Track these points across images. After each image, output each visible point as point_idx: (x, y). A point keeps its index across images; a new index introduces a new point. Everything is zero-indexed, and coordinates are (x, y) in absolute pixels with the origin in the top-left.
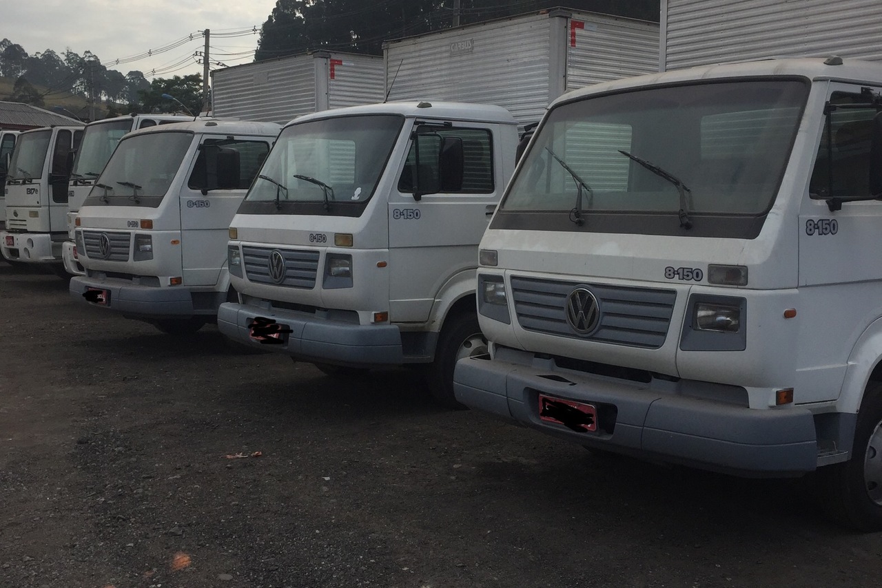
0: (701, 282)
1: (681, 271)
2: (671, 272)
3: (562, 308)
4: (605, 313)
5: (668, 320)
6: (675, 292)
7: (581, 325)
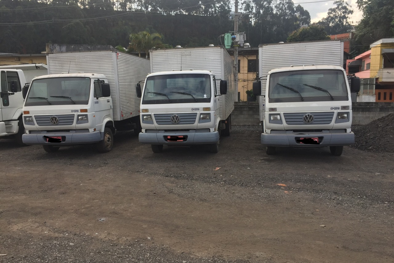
0: (340, 110)
2: (332, 108)
3: (302, 119)
4: (315, 118)
5: (332, 118)
6: (334, 112)
7: (308, 121)
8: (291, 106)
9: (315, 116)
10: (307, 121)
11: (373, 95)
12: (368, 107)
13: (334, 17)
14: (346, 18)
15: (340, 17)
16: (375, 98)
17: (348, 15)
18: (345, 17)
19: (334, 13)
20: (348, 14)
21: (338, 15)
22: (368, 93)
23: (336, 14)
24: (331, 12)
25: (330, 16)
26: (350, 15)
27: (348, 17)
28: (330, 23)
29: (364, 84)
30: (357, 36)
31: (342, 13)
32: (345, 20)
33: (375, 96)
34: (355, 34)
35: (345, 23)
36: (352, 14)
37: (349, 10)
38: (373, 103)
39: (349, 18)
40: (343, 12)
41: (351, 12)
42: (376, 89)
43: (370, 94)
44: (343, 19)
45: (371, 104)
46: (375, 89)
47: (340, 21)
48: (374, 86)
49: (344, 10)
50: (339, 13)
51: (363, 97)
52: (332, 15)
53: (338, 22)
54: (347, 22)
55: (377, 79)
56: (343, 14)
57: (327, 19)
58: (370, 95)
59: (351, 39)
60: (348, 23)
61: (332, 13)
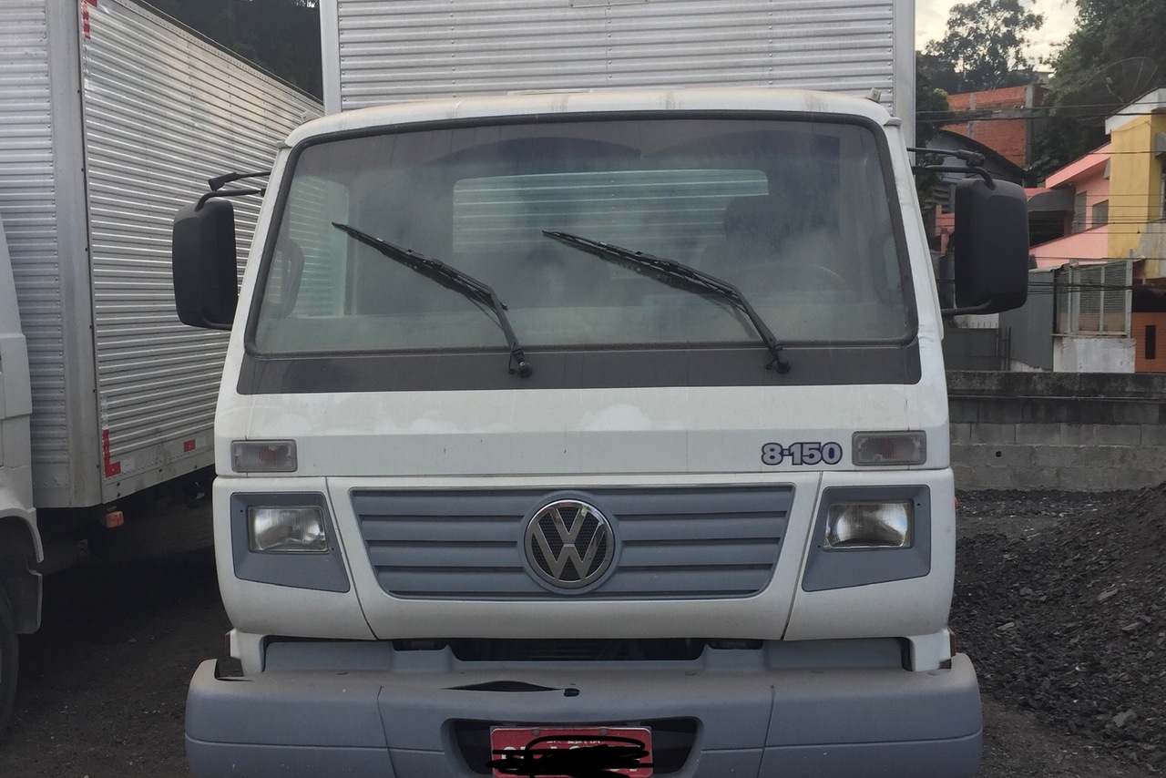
0: (840, 465)
1: (796, 450)
2: (774, 453)
3: (513, 544)
4: (628, 543)
5: (777, 540)
6: (789, 488)
7: (570, 572)
8: (423, 427)
9: (624, 525)
10: (557, 565)
11: (1124, 336)
12: (1102, 397)
13: (971, 38)
14: (1016, 43)
15: (995, 40)
16: (1133, 351)
17: (1024, 32)
18: (1010, 40)
19: (972, 24)
20: (1025, 27)
21: (988, 32)
22: (1101, 328)
23: (978, 28)
24: (961, 17)
25: (955, 35)
26: (1030, 33)
27: (1022, 40)
28: (957, 59)
29: (1084, 288)
30: (1053, 97)
31: (999, 22)
32: (1012, 51)
33: (1130, 341)
34: (1048, 90)
35: (1011, 63)
36: (1037, 28)
37: (1026, 14)
38: (1123, 377)
39: (1026, 44)
40: (1007, 22)
41: (1036, 21)
42: (1135, 309)
43: (1110, 333)
44: (1005, 47)
45: (1114, 384)
46: (1133, 311)
47: (993, 52)
48: (1128, 295)
49: (1007, 15)
50: (992, 23)
51: (1081, 343)
52: (963, 31)
53: (987, 58)
54: (1019, 60)
55: (1139, 265)
56: (1004, 29)
57: (945, 45)
58: (1111, 337)
59: (1034, 110)
60: (1024, 61)
61: (964, 24)
